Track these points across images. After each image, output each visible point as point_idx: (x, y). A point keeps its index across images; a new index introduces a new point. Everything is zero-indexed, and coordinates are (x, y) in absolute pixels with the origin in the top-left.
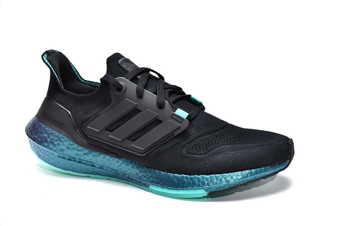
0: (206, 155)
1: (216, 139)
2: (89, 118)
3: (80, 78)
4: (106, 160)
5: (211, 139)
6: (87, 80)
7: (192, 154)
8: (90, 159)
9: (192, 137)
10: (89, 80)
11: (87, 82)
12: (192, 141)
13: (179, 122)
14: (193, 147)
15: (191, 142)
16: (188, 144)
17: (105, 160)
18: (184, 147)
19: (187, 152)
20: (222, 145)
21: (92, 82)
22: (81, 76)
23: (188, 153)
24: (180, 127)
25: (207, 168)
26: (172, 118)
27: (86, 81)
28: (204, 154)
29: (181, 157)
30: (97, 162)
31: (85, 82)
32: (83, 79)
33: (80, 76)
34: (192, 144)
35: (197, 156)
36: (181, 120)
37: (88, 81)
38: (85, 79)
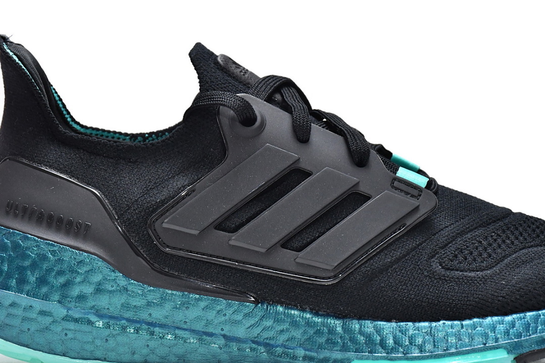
0: (492, 270)
1: (504, 236)
2: (163, 202)
3: (69, 119)
4: (215, 312)
5: (492, 236)
6: (89, 126)
7: (457, 270)
8: (166, 317)
9: (445, 232)
10: (94, 126)
11: (88, 132)
12: (449, 243)
13: (412, 196)
14: (456, 256)
15: (447, 245)
16: (442, 248)
17: (211, 315)
18: (433, 256)
19: (443, 268)
20: (523, 248)
21: (103, 131)
22: (72, 114)
23: (448, 269)
24: (416, 209)
25: (503, 297)
26: (393, 187)
27: (86, 127)
28: (487, 268)
29: (433, 279)
30: (185, 322)
31: (82, 130)
32: (78, 123)
33: (69, 113)
34: (452, 248)
35: (472, 274)
36: (416, 193)
37: (91, 128)
38: (81, 123)
